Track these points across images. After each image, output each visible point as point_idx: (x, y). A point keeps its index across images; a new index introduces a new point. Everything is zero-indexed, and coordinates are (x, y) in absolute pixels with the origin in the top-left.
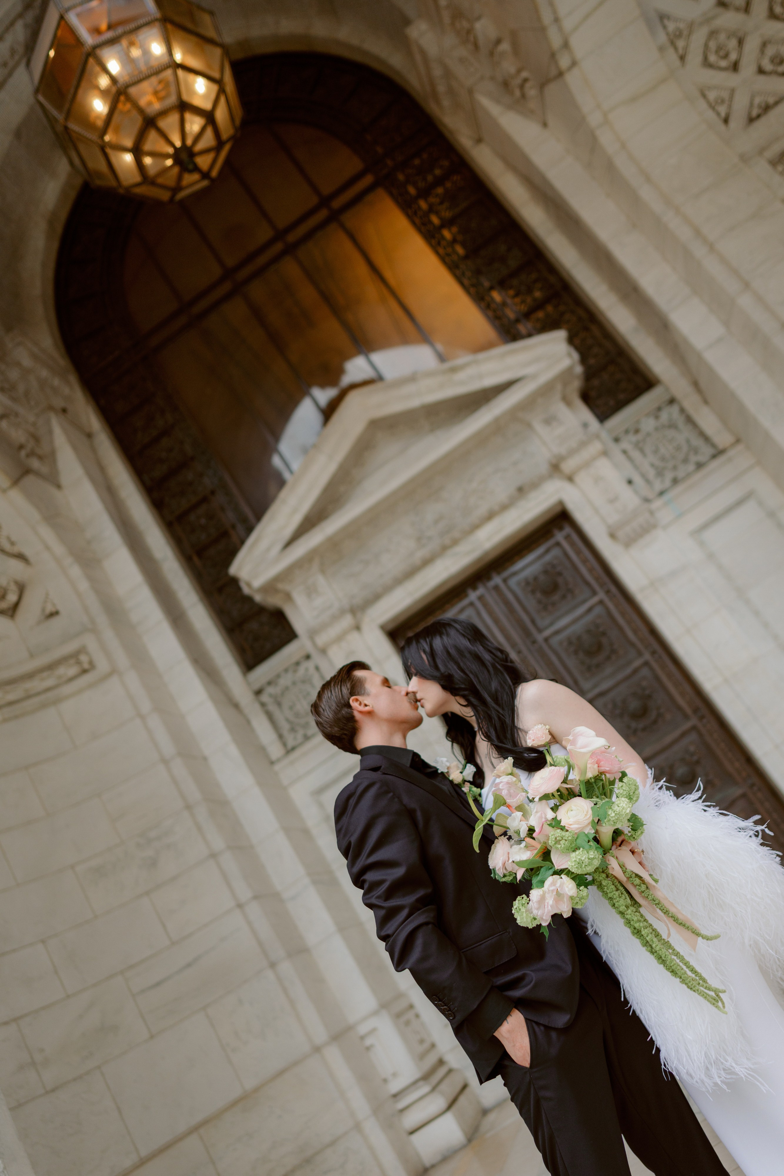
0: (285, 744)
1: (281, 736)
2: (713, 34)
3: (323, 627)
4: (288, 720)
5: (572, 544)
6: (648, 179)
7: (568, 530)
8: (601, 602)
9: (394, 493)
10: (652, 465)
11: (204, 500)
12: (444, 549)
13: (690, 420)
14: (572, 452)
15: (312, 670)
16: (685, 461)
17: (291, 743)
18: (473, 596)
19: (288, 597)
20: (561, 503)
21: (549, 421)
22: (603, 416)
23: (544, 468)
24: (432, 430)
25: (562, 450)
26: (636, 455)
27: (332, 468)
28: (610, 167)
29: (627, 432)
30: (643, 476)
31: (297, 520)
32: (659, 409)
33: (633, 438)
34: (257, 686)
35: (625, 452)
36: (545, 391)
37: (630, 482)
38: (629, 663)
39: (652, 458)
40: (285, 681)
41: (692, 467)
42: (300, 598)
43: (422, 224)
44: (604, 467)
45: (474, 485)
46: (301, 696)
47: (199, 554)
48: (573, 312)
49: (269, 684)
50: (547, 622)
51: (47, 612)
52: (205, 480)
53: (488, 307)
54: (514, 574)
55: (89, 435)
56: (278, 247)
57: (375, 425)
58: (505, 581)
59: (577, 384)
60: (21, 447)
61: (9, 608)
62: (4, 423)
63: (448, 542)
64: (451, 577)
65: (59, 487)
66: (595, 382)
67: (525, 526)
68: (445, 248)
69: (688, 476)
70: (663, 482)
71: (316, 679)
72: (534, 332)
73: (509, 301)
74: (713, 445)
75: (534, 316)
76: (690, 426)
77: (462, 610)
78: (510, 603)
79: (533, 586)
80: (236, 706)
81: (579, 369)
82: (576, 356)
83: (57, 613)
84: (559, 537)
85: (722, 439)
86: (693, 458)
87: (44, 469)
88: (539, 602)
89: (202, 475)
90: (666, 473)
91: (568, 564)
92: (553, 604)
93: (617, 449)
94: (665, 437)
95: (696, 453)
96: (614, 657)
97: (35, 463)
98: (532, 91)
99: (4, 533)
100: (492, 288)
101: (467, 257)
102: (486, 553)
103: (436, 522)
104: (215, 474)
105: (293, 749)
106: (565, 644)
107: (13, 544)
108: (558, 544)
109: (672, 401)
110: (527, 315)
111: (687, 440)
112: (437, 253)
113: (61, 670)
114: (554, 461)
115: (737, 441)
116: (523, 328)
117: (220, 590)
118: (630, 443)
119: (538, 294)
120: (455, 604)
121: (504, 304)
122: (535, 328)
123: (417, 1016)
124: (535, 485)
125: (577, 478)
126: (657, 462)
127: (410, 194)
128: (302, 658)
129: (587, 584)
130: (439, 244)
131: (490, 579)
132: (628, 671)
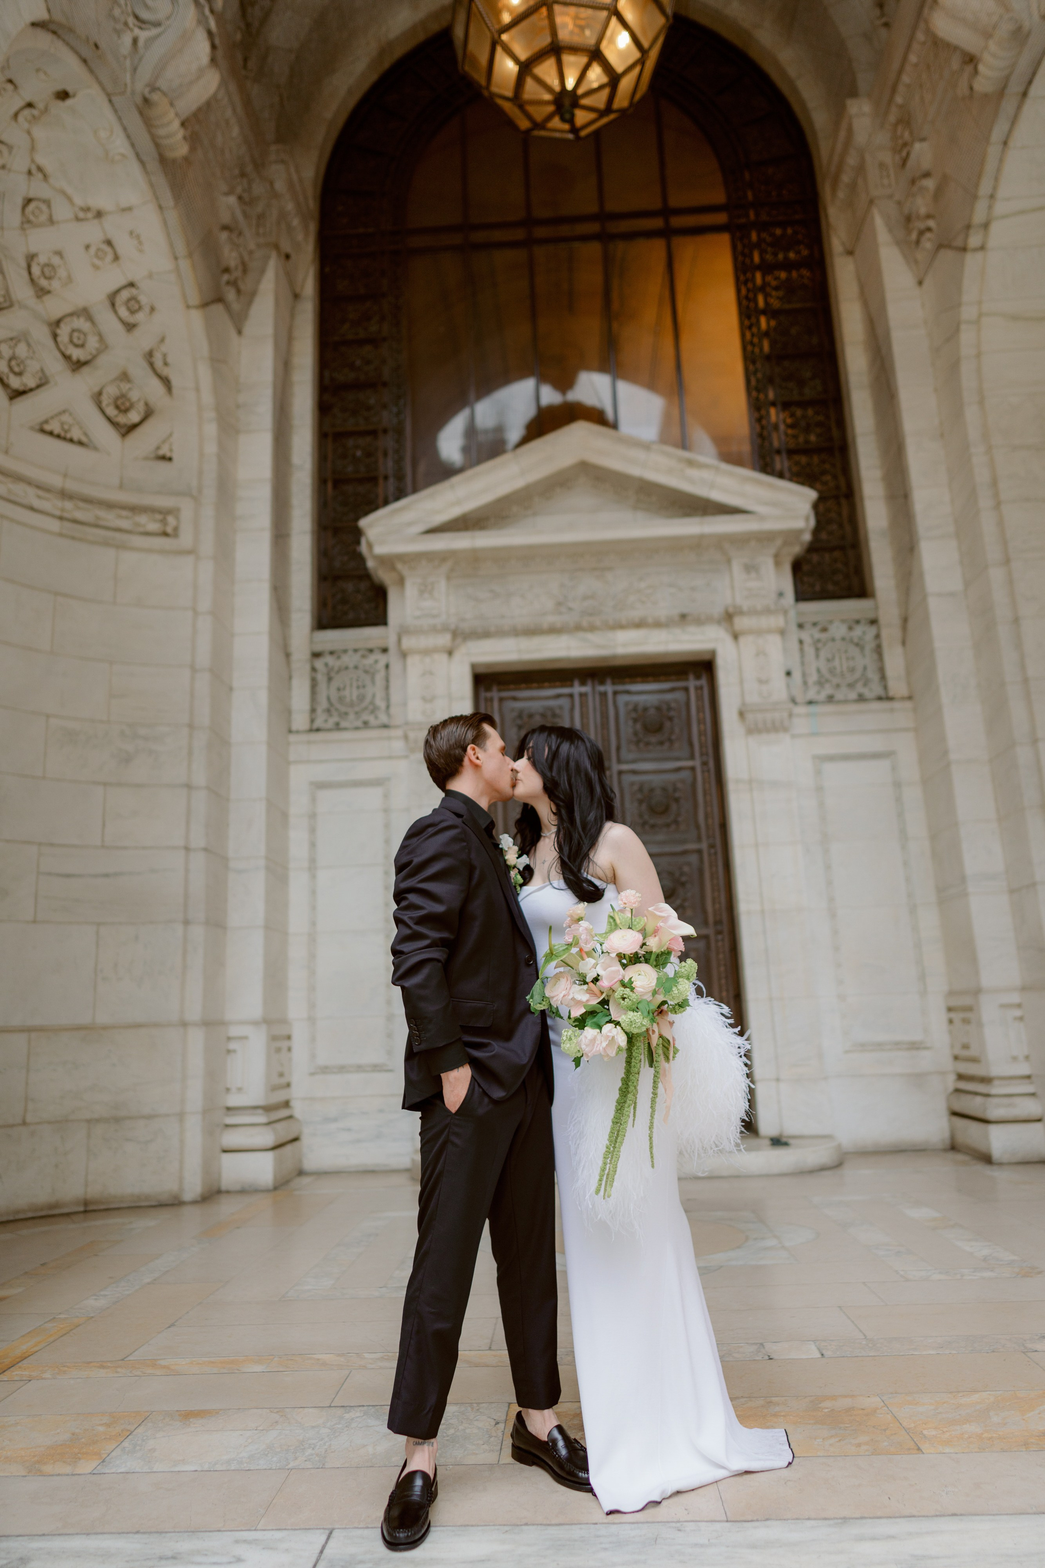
0: (312, 721)
1: (313, 710)
3: (418, 631)
4: (329, 699)
5: (699, 698)
7: (703, 682)
8: (693, 769)
9: (563, 546)
10: (818, 671)
11: (373, 433)
12: (578, 628)
13: (878, 650)
14: (753, 612)
15: (381, 665)
16: (851, 686)
17: (318, 723)
18: (577, 689)
19: (401, 581)
20: (713, 653)
21: (750, 568)
22: (801, 596)
23: (717, 611)
24: (635, 508)
25: (745, 605)
26: (810, 651)
27: (519, 483)
28: (954, 367)
29: (815, 624)
30: (804, 675)
31: (455, 512)
32: (858, 622)
33: (817, 635)
34: (318, 648)
35: (801, 642)
36: (764, 538)
37: (788, 674)
38: (684, 842)
39: (822, 664)
40: (348, 660)
41: (853, 695)
42: (411, 590)
43: (747, 298)
44: (774, 645)
45: (643, 585)
46: (355, 684)
47: (337, 483)
48: (835, 477)
49: (332, 653)
50: (631, 756)
51: (161, 452)
52: (385, 414)
53: (759, 420)
54: (628, 692)
55: (296, 296)
56: (593, 228)
57: (584, 467)
58: (615, 693)
59: (797, 550)
60: (227, 270)
61: (125, 425)
62: (224, 235)
63: (585, 624)
64: (568, 660)
65: (240, 332)
66: (815, 558)
67: (666, 654)
68: (753, 335)
69: (846, 701)
70: (818, 692)
71: (380, 677)
72: (787, 474)
73: (782, 427)
74: (885, 688)
75: (796, 458)
76: (875, 656)
77: (558, 696)
78: (607, 718)
79: (638, 714)
80: (288, 655)
81: (807, 537)
82: (812, 522)
83: (170, 459)
84: (692, 683)
85: (897, 687)
86: (860, 688)
87: (236, 306)
88: (636, 734)
89: (385, 406)
90: (827, 686)
91: (684, 713)
92: (647, 744)
93: (794, 634)
94: (846, 651)
95: (865, 685)
96: (673, 827)
97: (231, 295)
98: (927, 244)
99: (164, 348)
100: (773, 404)
101: (768, 358)
102: (614, 657)
103: (585, 598)
104: (398, 414)
105: (318, 730)
106: (636, 788)
107: (166, 364)
108: (686, 689)
109: (874, 622)
110: (791, 452)
111: (865, 668)
112: (743, 336)
113: (143, 519)
114: (731, 610)
115: (910, 698)
116: (779, 463)
117: (336, 531)
118: (812, 636)
119: (813, 438)
120: (555, 687)
121: (776, 427)
122: (790, 470)
123: (289, 1049)
124: (699, 621)
125: (742, 640)
126: (824, 671)
127: (752, 260)
128: (378, 648)
129: (691, 744)
130: (750, 327)
131: (602, 682)
132: (679, 848)
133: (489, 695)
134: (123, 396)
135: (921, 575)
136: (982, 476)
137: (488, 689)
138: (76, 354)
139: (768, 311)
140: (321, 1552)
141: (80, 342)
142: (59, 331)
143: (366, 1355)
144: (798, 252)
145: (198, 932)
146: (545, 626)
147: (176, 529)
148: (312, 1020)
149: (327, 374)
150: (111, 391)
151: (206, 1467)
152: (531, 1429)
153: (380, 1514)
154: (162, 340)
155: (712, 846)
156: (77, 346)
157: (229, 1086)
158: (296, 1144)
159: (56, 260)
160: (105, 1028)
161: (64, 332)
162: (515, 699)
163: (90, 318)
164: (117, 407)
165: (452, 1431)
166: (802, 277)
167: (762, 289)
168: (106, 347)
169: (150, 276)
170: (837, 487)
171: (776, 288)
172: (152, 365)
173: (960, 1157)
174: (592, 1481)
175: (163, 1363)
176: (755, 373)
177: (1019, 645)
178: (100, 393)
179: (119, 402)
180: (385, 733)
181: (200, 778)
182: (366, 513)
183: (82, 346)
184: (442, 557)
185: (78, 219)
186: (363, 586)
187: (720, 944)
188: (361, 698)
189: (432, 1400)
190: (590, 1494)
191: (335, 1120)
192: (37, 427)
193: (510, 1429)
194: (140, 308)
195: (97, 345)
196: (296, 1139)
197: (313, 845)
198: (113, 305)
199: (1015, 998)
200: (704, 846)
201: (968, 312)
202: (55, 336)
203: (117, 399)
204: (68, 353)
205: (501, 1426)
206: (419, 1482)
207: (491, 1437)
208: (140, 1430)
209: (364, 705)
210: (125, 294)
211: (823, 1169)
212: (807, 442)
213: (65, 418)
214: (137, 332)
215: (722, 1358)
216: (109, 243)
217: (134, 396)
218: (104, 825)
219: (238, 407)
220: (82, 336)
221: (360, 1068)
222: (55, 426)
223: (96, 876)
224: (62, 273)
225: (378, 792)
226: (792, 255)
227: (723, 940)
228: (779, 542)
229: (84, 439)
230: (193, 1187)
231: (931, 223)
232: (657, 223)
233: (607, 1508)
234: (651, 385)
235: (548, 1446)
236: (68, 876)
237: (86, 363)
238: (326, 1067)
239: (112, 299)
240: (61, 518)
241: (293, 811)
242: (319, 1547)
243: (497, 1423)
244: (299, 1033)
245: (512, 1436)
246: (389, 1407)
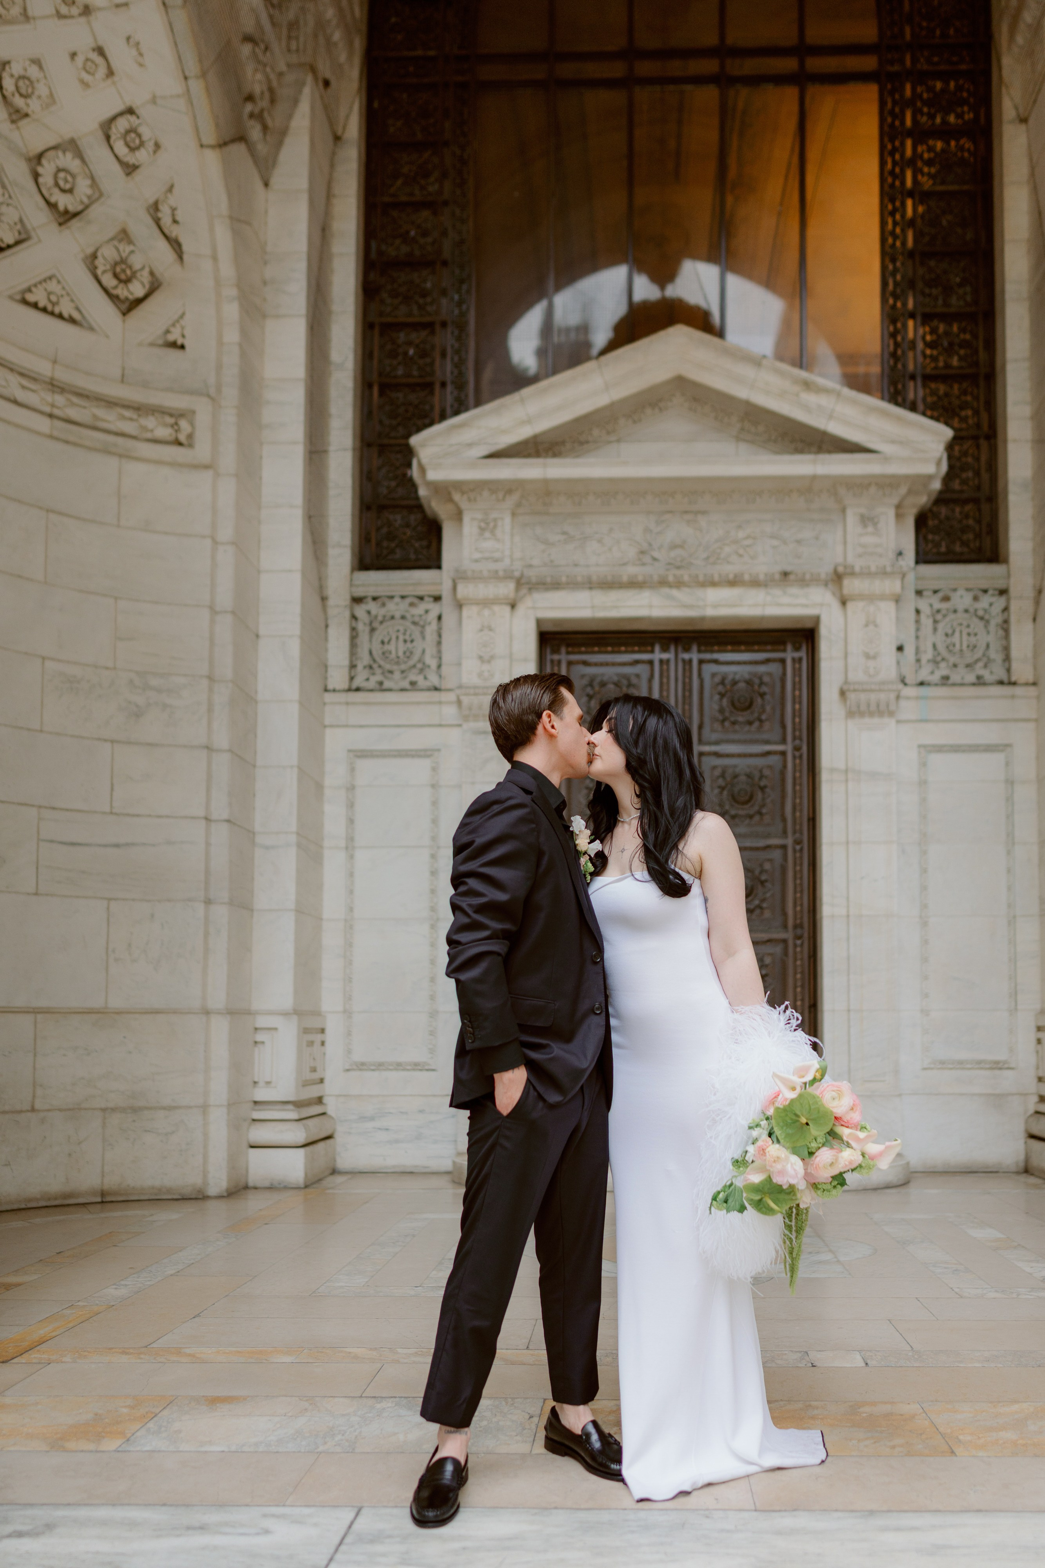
0: (352, 679)
1: (353, 666)
4: (371, 653)
5: (797, 672)
7: (803, 654)
8: (783, 753)
9: (650, 480)
10: (935, 647)
11: (429, 326)
12: (663, 583)
13: (1005, 626)
15: (433, 615)
17: (358, 682)
18: (658, 655)
19: (459, 516)
20: (817, 619)
21: (866, 520)
22: (922, 558)
23: (825, 570)
24: (738, 439)
26: (927, 623)
27: (602, 401)
30: (917, 651)
31: (525, 433)
32: (985, 591)
33: (937, 605)
34: (359, 592)
35: (918, 612)
36: (886, 483)
37: (900, 649)
38: (768, 836)
39: (940, 639)
40: (395, 608)
41: (971, 678)
42: (469, 527)
43: (892, 173)
44: (886, 613)
45: (741, 534)
46: (401, 638)
47: (384, 388)
48: (976, 412)
49: (375, 599)
50: (714, 737)
51: (171, 338)
52: (444, 301)
53: (893, 335)
54: (716, 662)
55: (337, 138)
56: (710, 66)
57: (681, 383)
58: (701, 662)
59: (923, 500)
60: (250, 98)
61: (127, 299)
62: (246, 49)
63: (671, 579)
64: (649, 619)
65: (266, 185)
66: (943, 511)
67: (762, 618)
68: (895, 224)
70: (932, 673)
71: (431, 630)
72: (921, 407)
73: (920, 345)
74: (1008, 670)
75: (933, 385)
76: (1001, 633)
77: (637, 662)
78: (691, 691)
79: (726, 687)
80: (324, 599)
81: (937, 485)
82: (944, 467)
83: (182, 347)
84: (789, 655)
86: (979, 670)
87: (262, 148)
88: (721, 711)
89: (444, 293)
90: (943, 665)
91: (778, 689)
92: (734, 723)
94: (968, 626)
95: (985, 666)
96: (757, 818)
97: (255, 132)
99: (172, 201)
100: (912, 316)
101: (911, 254)
102: (703, 619)
104: (460, 303)
105: (358, 689)
106: (717, 772)
107: (175, 222)
108: (783, 661)
110: (927, 378)
111: (988, 646)
112: (883, 224)
113: (150, 422)
114: (841, 569)
116: (915, 391)
117: (383, 449)
118: (931, 606)
119: (955, 361)
120: (633, 652)
121: (913, 345)
122: (924, 400)
123: (323, 1043)
124: (804, 582)
125: (850, 605)
126: (941, 648)
127: (903, 122)
128: (430, 596)
129: (783, 726)
130: (892, 214)
131: (687, 649)
132: (762, 843)
133: (556, 657)
134: (123, 261)
137: (556, 651)
138: (63, 201)
139: (919, 194)
140: (350, 1527)
141: (68, 186)
142: (40, 170)
143: (399, 1350)
144: (959, 116)
145: (221, 913)
146: (625, 579)
147: (190, 436)
148: (347, 1013)
149: (374, 245)
150: (108, 254)
151: (233, 1448)
152: (564, 1422)
153: (410, 1495)
154: (171, 189)
155: (798, 842)
156: (63, 191)
157: (256, 1080)
158: (328, 1142)
159: (33, 72)
160: (119, 1013)
161: (47, 170)
162: (585, 663)
163: (79, 154)
164: (116, 276)
165: (485, 1423)
166: (962, 149)
167: (912, 162)
168: (101, 195)
169: (154, 100)
170: (978, 426)
171: (929, 163)
172: (157, 222)
173: (1032, 1180)
174: (625, 1473)
175: (188, 1351)
176: (894, 274)
178: (94, 256)
179: (118, 270)
181: (222, 739)
182: (419, 430)
183: (70, 191)
184: (507, 488)
185: (60, 16)
186: (413, 518)
187: (798, 949)
188: (409, 654)
189: (467, 1393)
190: (621, 1484)
192: (18, 297)
193: (544, 1422)
194: (142, 144)
195: (89, 191)
196: (329, 1137)
197: (351, 821)
198: (108, 138)
200: (789, 841)
202: (36, 176)
203: (116, 264)
204: (53, 200)
205: (536, 1420)
206: (449, 1468)
207: (524, 1429)
208: (165, 1412)
209: (411, 663)
210: (122, 124)
211: (888, 1187)
212: (947, 366)
213: (52, 286)
214: (138, 176)
215: (764, 1363)
216: (100, 51)
217: (136, 261)
218: (112, 789)
219: (265, 283)
220: (69, 178)
222: (39, 296)
223: (105, 846)
224: (42, 89)
225: (426, 763)
226: (952, 119)
227: (802, 945)
229: (76, 315)
230: (218, 1182)
232: (789, 64)
233: (638, 1495)
234: (769, 283)
235: (583, 1439)
236: (73, 844)
237: (76, 215)
238: (363, 1064)
239: (107, 126)
240: (51, 416)
241: (328, 782)
242: (348, 1523)
243: (531, 1417)
244: (334, 1026)
245: (546, 1428)
246: (422, 1399)
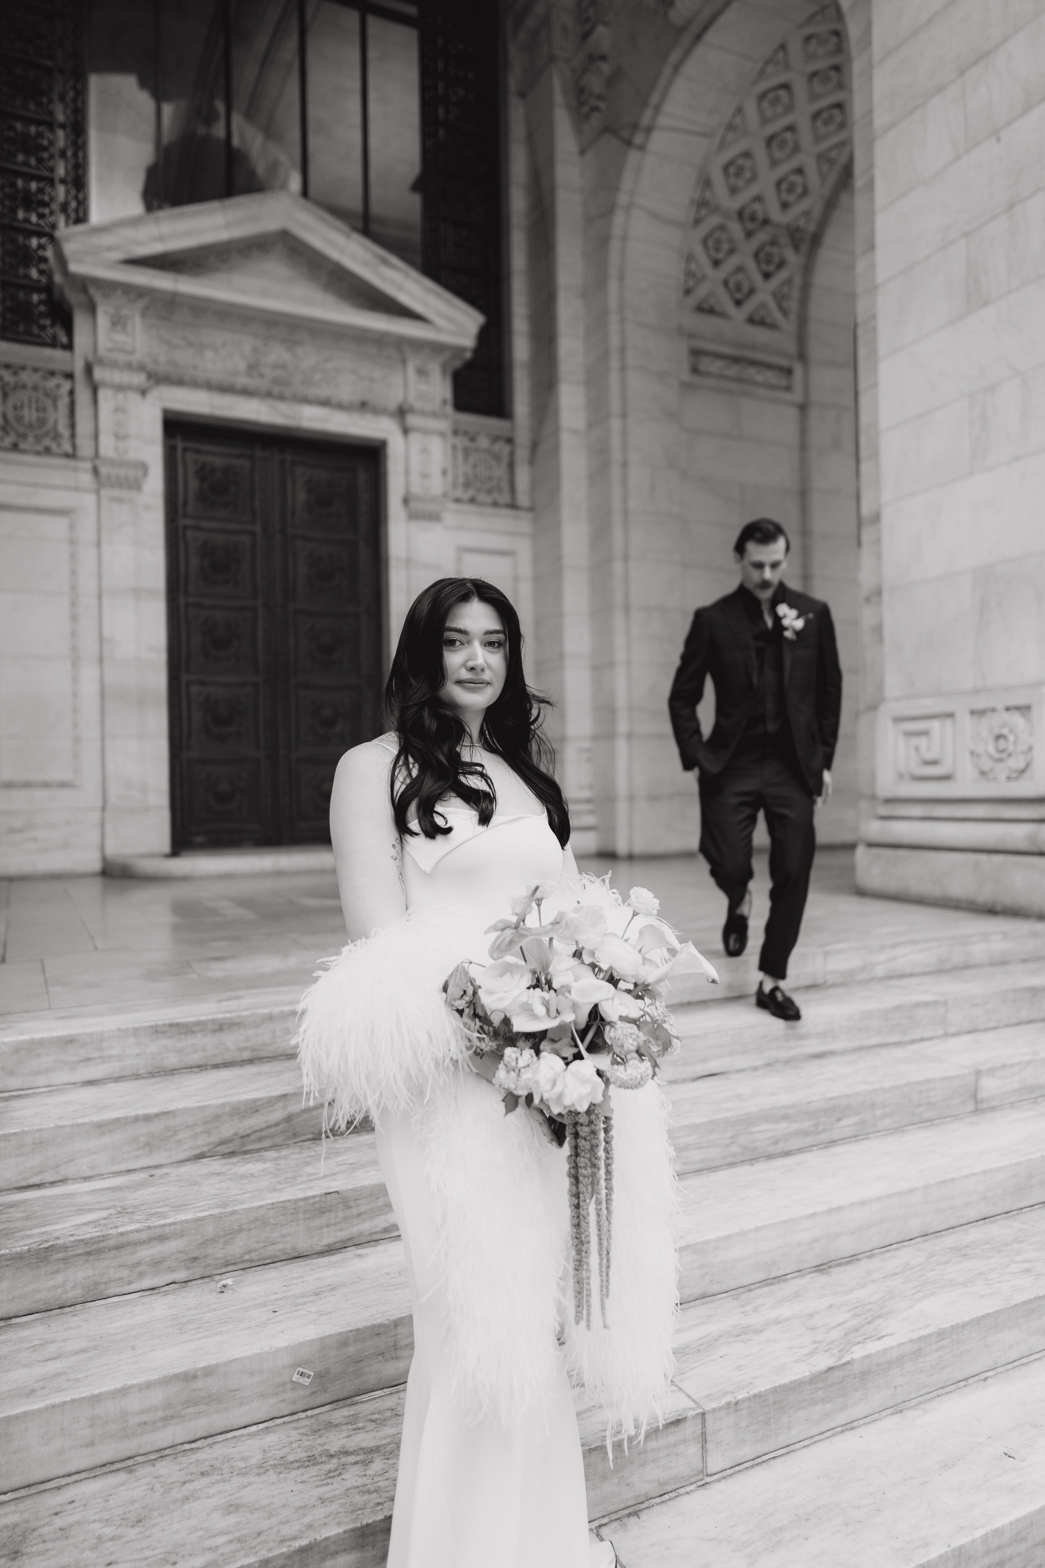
2: (722, 228)
3: (113, 365)
6: (621, 278)
14: (423, 413)
16: (489, 491)
25: (418, 405)
28: (604, 241)
29: (465, 433)
69: (483, 504)
85: (523, 499)
93: (451, 440)
98: (596, 121)
103: (276, 366)
109: (510, 441)
115: (531, 509)
135: (556, 411)
136: (614, 341)
177: (624, 483)
180: (71, 463)
191: (21, 830)
199: (586, 744)
201: (623, 199)
221: (46, 785)
228: (447, 355)
231: (602, 105)
